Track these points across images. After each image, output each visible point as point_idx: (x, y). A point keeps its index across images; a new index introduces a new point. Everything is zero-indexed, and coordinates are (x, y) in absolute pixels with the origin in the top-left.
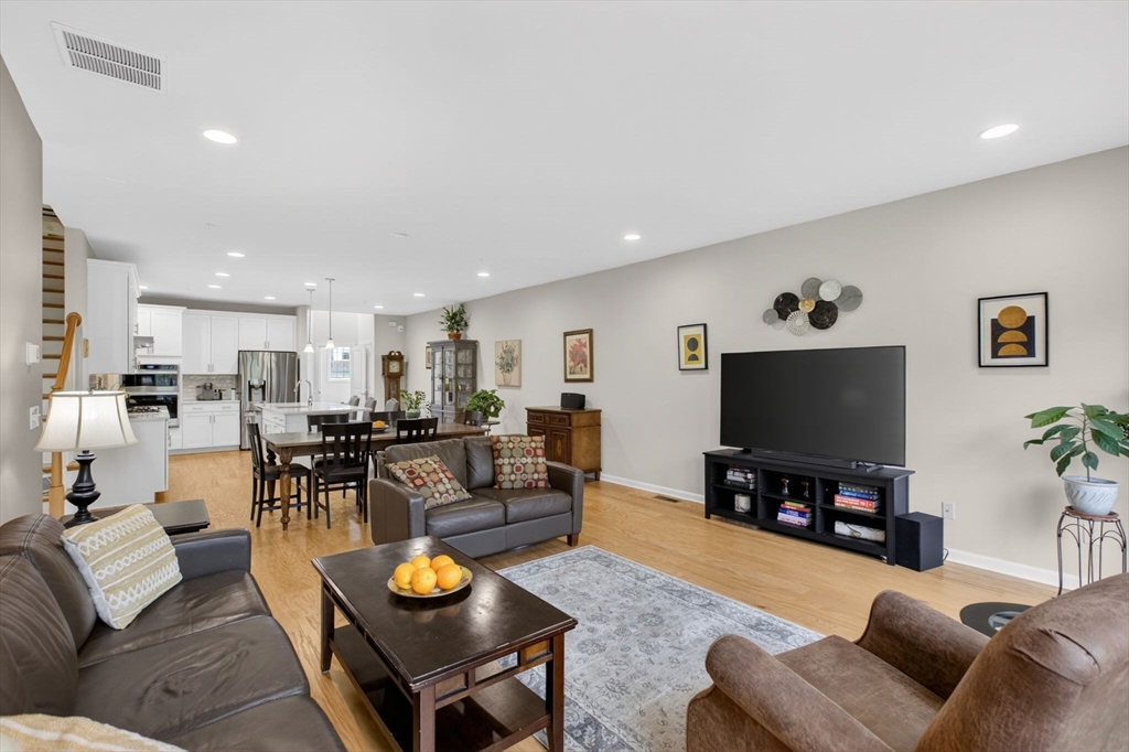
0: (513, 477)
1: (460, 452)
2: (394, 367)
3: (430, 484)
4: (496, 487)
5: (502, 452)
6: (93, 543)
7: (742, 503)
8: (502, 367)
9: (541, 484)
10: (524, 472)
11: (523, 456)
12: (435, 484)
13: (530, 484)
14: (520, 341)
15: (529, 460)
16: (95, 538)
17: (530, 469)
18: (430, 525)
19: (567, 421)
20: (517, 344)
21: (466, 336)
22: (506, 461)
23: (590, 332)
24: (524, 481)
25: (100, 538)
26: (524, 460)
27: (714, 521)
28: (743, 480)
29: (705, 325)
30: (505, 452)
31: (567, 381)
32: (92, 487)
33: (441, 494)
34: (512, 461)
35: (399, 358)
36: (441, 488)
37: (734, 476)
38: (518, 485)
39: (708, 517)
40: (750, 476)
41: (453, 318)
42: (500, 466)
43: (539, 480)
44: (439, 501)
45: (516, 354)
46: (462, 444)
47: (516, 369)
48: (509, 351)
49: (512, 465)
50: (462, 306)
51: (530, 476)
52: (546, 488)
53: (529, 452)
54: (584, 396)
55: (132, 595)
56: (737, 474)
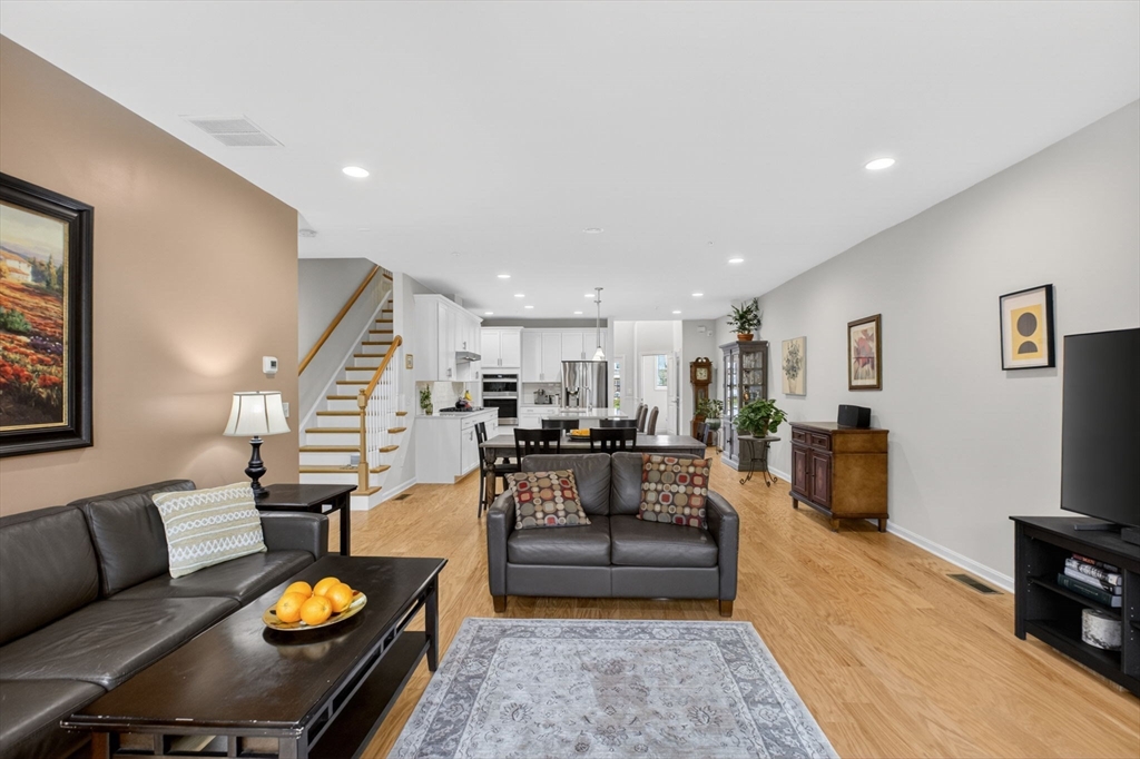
0: (658, 508)
1: (604, 468)
2: (702, 374)
3: (537, 501)
4: (638, 516)
5: (651, 474)
6: (169, 507)
7: (1097, 629)
8: (788, 372)
9: (694, 523)
10: (673, 503)
11: (675, 483)
12: (544, 501)
13: (679, 520)
14: (805, 339)
15: (682, 489)
16: (171, 504)
17: (681, 500)
18: (512, 547)
19: (827, 443)
20: (800, 343)
21: (759, 336)
22: (653, 486)
23: (877, 319)
24: (672, 515)
25: (175, 504)
26: (674, 488)
27: (1032, 647)
28: (1098, 584)
29: (1049, 289)
30: (654, 476)
31: (852, 388)
32: (261, 465)
33: (545, 514)
34: (660, 487)
35: (707, 365)
36: (549, 507)
37: (1076, 571)
38: (663, 518)
39: (1020, 634)
40: (1113, 579)
41: (742, 317)
42: (646, 491)
43: (691, 516)
44: (540, 522)
45: (800, 354)
46: (608, 461)
47: (800, 373)
48: (793, 353)
49: (658, 492)
50: (756, 302)
51: (679, 510)
52: (700, 530)
53: (683, 479)
54: (869, 410)
55: (187, 553)
56: (1086, 569)
